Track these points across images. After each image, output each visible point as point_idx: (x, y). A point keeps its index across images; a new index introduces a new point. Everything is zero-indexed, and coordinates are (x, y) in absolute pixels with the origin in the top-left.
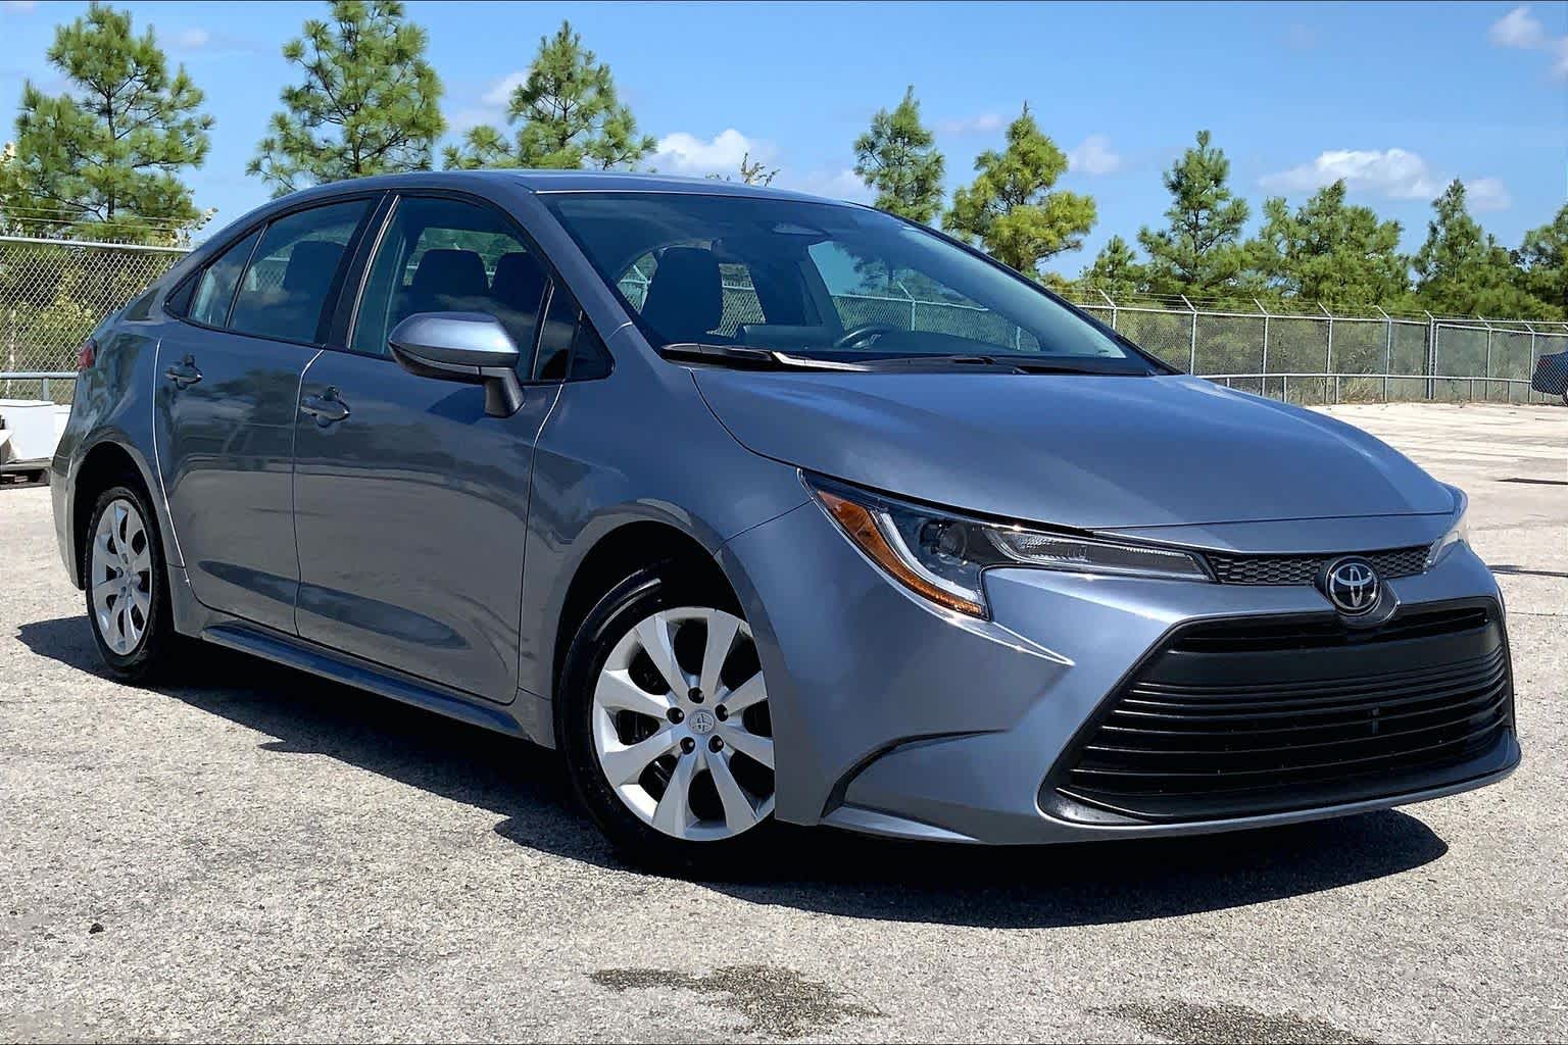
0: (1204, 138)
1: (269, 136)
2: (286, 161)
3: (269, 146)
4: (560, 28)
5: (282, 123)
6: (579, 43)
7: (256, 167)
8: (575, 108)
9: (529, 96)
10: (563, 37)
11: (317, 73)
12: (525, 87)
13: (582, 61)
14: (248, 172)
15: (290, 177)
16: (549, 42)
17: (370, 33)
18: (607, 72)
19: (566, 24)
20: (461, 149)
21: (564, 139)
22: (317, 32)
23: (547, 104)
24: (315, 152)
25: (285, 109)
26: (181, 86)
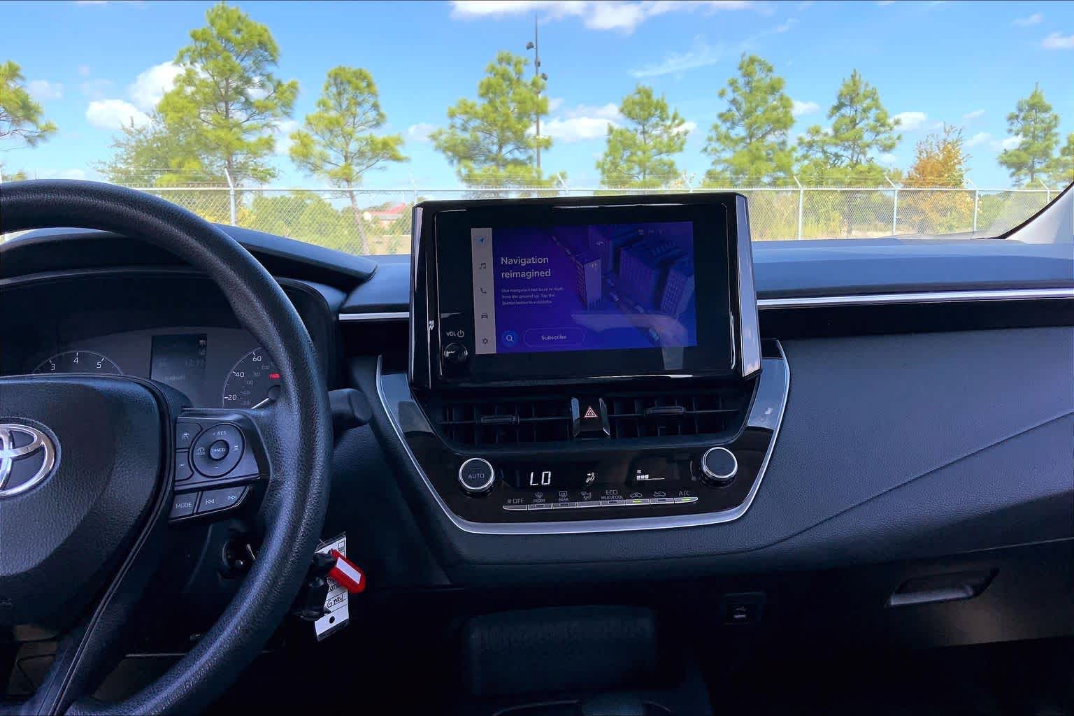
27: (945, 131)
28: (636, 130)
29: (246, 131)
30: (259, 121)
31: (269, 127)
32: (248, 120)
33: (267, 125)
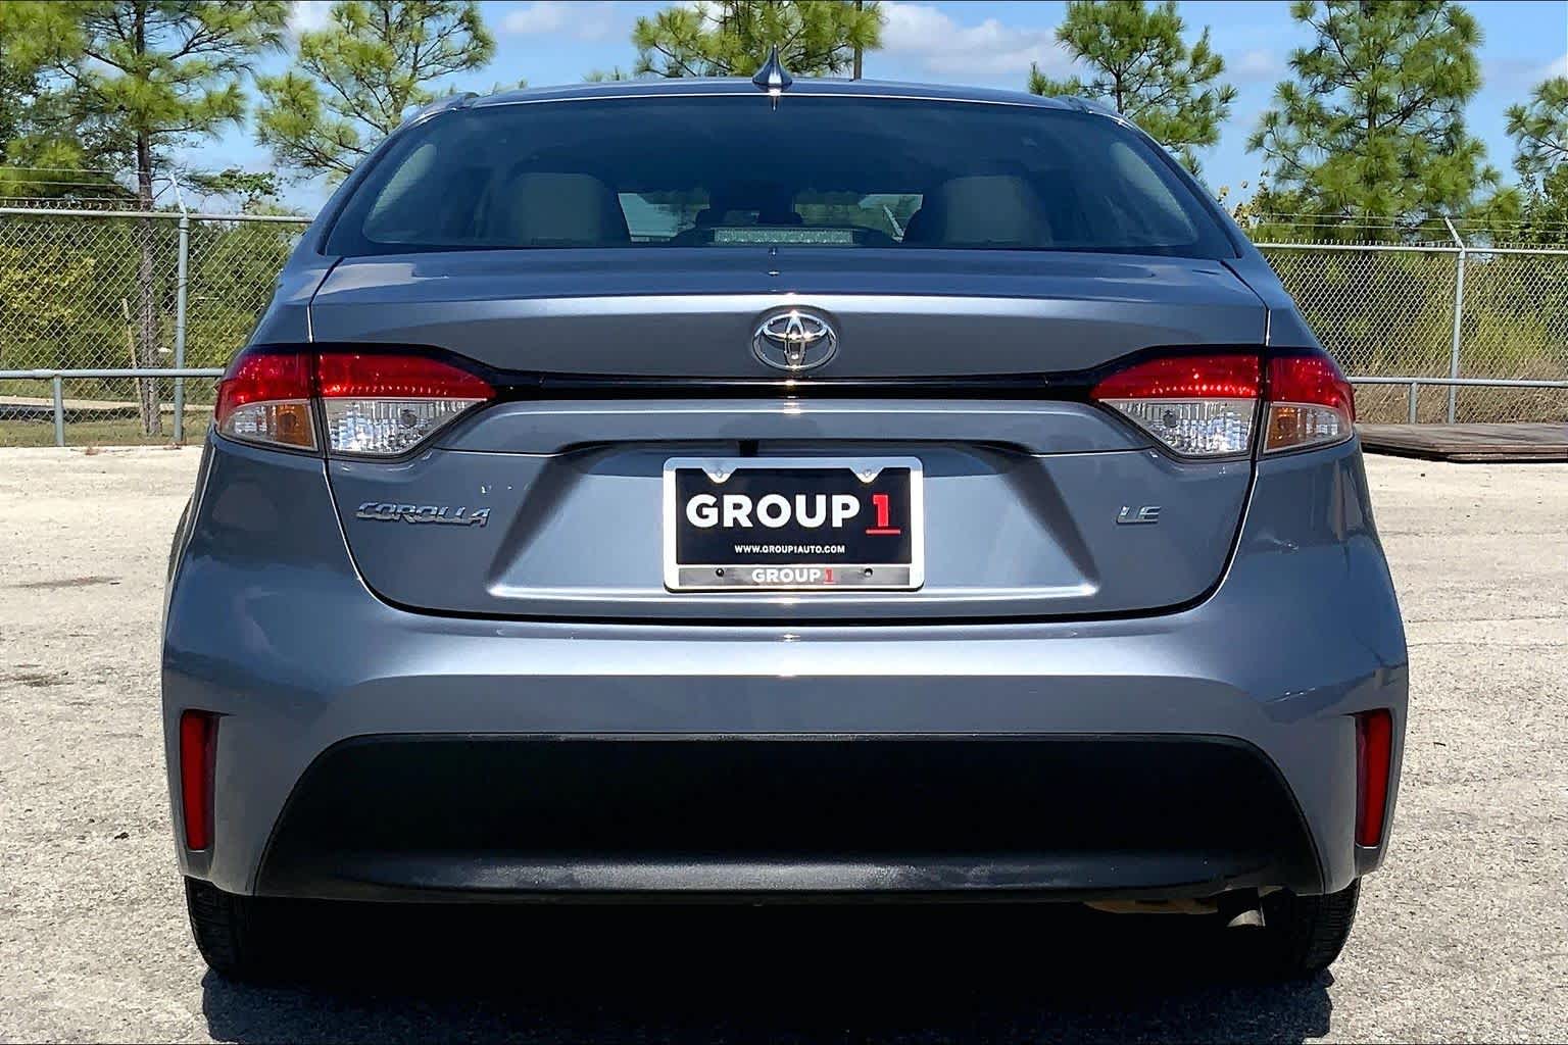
1: (1273, 110)
2: (1292, 134)
3: (1272, 120)
5: (1288, 92)
7: (1258, 142)
11: (1330, 32)
14: (1250, 149)
15: (1295, 152)
20: (1529, 108)
24: (1326, 121)
25: (1293, 76)
26: (1199, 56)
28: (1099, 85)
29: (182, 78)
30: (211, 53)
31: (232, 68)
32: (186, 51)
33: (229, 65)
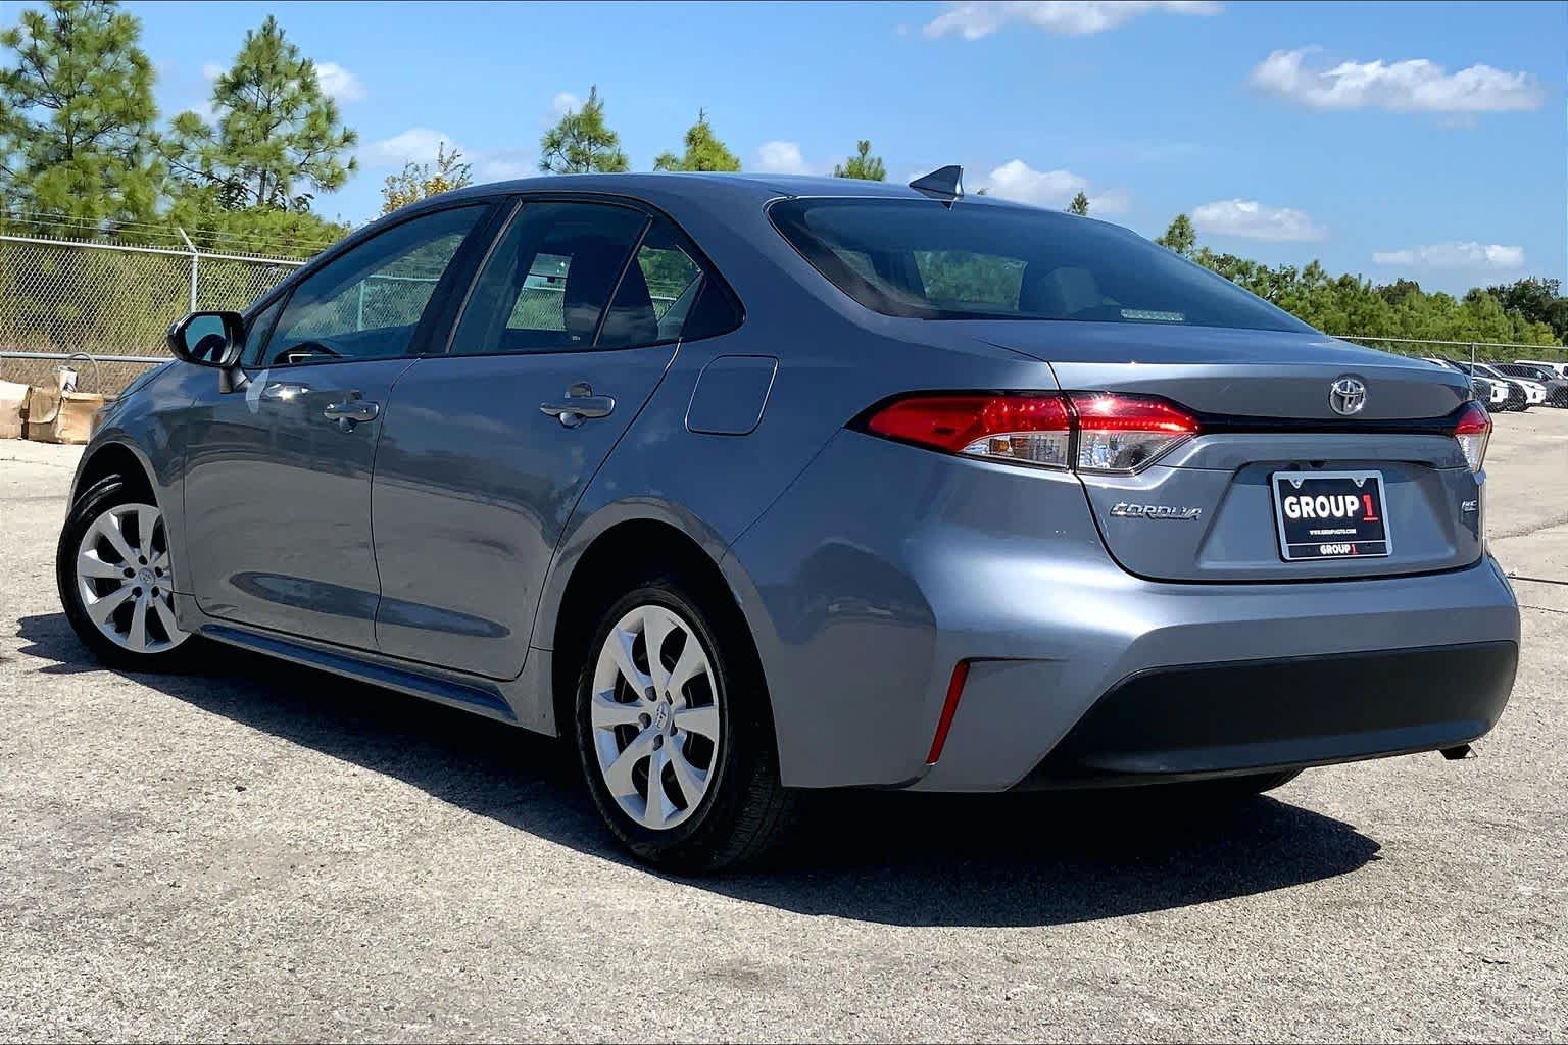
0: (864, 147)
4: (265, 20)
6: (285, 36)
8: (278, 100)
9: (232, 87)
10: (268, 30)
11: (31, 59)
12: (229, 77)
13: (285, 53)
16: (254, 36)
17: (84, 22)
18: (311, 66)
19: (271, 19)
20: (165, 135)
21: (268, 130)
22: (35, 23)
23: (250, 93)
24: (31, 135)
27: (441, 162)
